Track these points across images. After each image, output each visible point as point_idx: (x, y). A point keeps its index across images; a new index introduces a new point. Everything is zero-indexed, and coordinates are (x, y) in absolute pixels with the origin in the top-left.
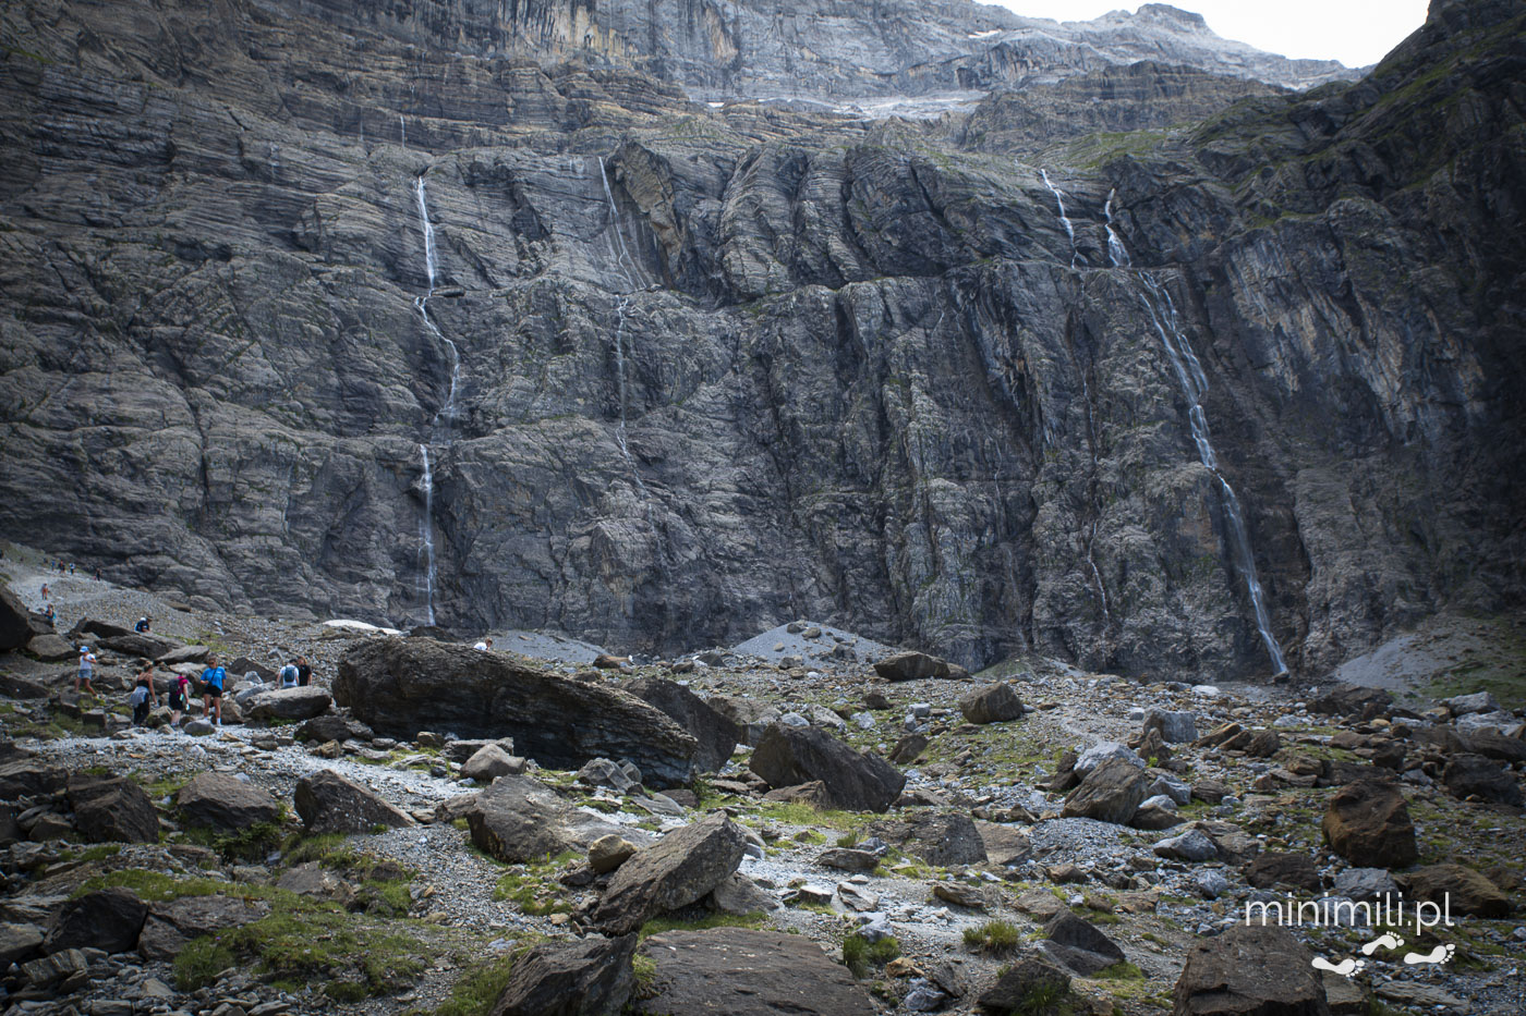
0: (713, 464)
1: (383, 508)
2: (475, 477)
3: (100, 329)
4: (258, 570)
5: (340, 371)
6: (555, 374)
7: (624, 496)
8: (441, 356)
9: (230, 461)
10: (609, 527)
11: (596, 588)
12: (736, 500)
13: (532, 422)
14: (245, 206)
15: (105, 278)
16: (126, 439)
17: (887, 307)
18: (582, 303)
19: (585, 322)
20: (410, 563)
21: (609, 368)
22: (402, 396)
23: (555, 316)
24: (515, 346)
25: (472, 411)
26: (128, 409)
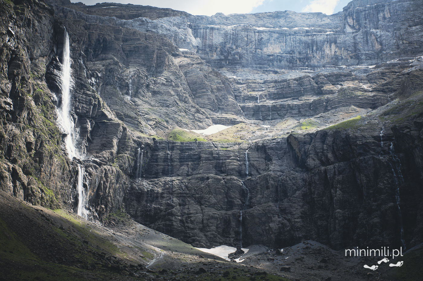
0: (297, 209)
1: (233, 224)
2: (249, 217)
3: (188, 197)
4: (211, 238)
5: (227, 198)
6: (266, 194)
7: (276, 218)
8: (246, 192)
9: (207, 219)
10: (271, 225)
11: (269, 236)
12: (300, 216)
13: (261, 204)
14: (213, 166)
15: (189, 187)
16: (191, 217)
17: (335, 171)
18: (272, 178)
19: (273, 182)
20: (237, 233)
21: (277, 191)
22: (238, 201)
23: (267, 182)
24: (259, 189)
25: (251, 203)
26: (191, 212)
